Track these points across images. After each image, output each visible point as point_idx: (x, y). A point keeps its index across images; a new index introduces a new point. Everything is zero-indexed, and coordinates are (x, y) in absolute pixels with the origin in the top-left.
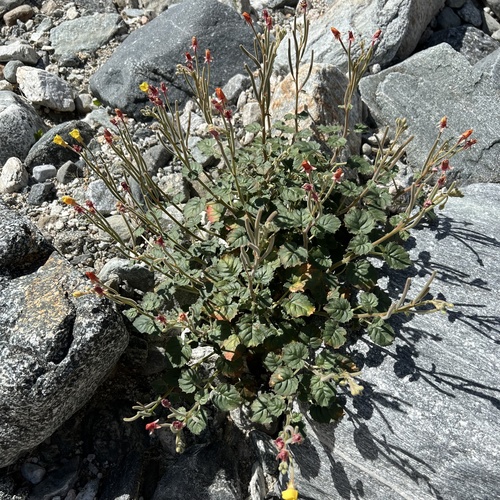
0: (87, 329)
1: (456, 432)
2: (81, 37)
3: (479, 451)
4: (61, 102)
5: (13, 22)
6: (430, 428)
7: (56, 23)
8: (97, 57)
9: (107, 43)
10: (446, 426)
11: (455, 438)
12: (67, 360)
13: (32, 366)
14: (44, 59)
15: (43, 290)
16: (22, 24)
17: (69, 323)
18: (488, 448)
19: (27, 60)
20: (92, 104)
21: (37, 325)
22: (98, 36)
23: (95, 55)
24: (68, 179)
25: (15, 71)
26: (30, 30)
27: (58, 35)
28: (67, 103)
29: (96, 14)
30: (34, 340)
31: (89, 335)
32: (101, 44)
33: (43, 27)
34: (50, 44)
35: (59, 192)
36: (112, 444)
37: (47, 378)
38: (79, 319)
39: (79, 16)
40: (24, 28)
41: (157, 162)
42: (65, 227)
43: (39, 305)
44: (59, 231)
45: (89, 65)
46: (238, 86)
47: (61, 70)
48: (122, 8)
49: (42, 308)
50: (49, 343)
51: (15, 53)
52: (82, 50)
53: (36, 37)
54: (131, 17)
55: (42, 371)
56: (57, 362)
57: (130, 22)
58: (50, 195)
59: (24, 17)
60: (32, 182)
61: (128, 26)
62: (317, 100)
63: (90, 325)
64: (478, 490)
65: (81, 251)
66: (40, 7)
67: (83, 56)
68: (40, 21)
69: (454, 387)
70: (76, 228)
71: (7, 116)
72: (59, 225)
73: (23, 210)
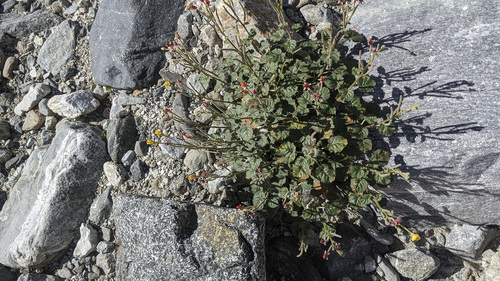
0: (252, 234)
1: (454, 149)
2: (59, 52)
3: (471, 150)
4: (91, 105)
5: (12, 75)
6: (441, 154)
7: (35, 54)
8: (78, 58)
9: (76, 44)
10: (447, 148)
11: (456, 151)
12: (256, 255)
13: (243, 270)
14: (52, 85)
15: (212, 230)
16: (18, 72)
17: (242, 238)
18: (474, 146)
19: (46, 94)
20: (105, 91)
21: (228, 250)
22: (68, 43)
23: (76, 57)
24: (145, 152)
25: (47, 108)
26: (25, 71)
27: (45, 62)
28: (94, 103)
29: (52, 29)
30: (235, 259)
31: (255, 236)
32: (74, 48)
33: (31, 64)
34: (46, 72)
35: (147, 163)
36: (288, 265)
37: (254, 270)
38: (244, 232)
39: (44, 40)
40: (21, 73)
41: (184, 106)
42: (170, 179)
43: (219, 240)
44: (169, 184)
45: (79, 66)
46: (187, 24)
47: (68, 83)
48: (62, 12)
49: (221, 240)
50: (242, 255)
51: (37, 96)
52: (67, 61)
53: (33, 74)
54: (73, 14)
55: (249, 269)
56: (252, 260)
57: (75, 18)
58: (145, 168)
59: (15, 66)
60: (127, 168)
61: (76, 22)
62: (250, 14)
63: (252, 232)
64: (481, 166)
65: (190, 186)
66: (17, 52)
67: (71, 63)
68: (25, 61)
69: (447, 133)
70: (176, 176)
71: (82, 144)
72: (165, 181)
73: (139, 187)
